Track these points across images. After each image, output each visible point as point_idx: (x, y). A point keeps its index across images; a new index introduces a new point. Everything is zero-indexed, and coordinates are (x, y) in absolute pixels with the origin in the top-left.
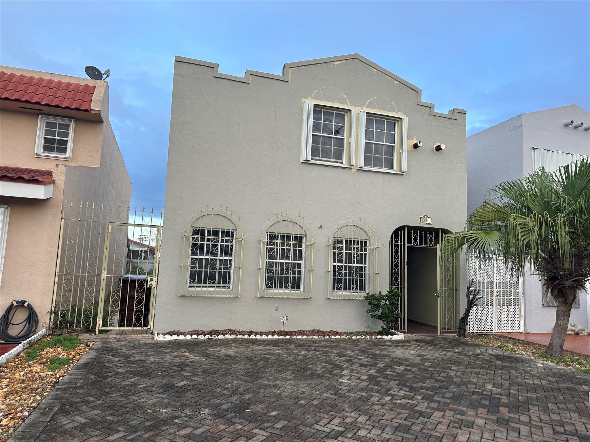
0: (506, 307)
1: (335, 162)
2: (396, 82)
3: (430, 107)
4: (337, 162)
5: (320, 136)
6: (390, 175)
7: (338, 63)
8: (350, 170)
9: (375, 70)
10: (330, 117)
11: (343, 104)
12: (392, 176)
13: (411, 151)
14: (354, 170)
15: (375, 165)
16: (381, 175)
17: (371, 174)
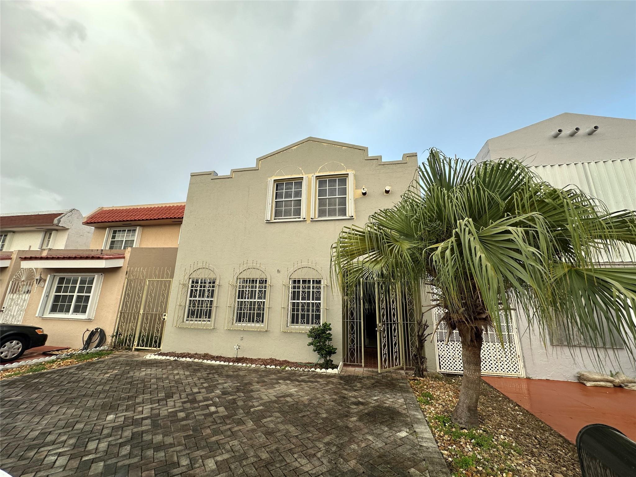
0: (491, 344)
1: (294, 218)
2: (344, 148)
3: (377, 159)
4: (296, 218)
5: (283, 201)
6: (341, 221)
7: (295, 148)
8: (305, 223)
9: (325, 144)
10: (290, 186)
11: (299, 174)
12: (343, 221)
13: (361, 198)
14: (308, 222)
15: (329, 215)
16: (333, 222)
17: (324, 223)
